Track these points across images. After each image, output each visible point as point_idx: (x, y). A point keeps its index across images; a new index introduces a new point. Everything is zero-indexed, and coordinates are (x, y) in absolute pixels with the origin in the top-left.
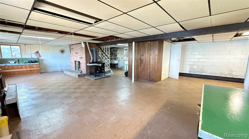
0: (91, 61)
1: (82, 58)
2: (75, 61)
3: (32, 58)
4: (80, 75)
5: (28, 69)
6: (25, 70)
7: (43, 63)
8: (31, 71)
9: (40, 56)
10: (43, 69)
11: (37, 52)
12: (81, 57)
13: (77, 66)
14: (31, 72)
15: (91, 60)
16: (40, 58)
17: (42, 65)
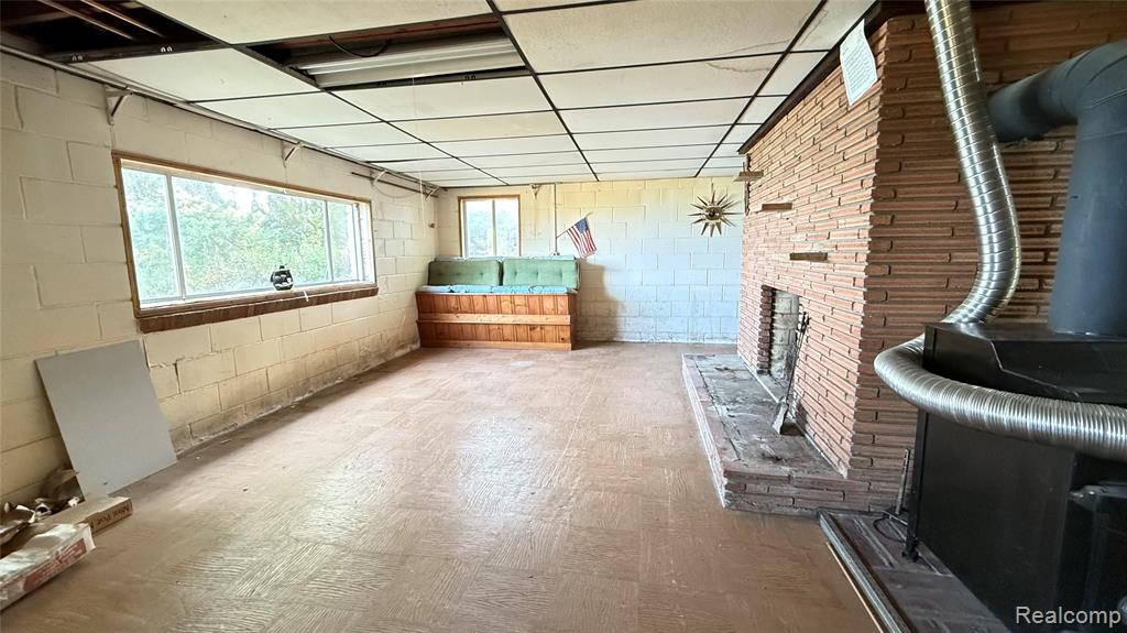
0: (963, 317)
1: (822, 257)
2: (765, 288)
3: (556, 258)
4: (759, 478)
5: (520, 317)
6: (509, 319)
7: (603, 288)
8: (533, 327)
9: (591, 248)
10: (598, 319)
11: (583, 225)
12: (816, 249)
13: (778, 338)
14: (536, 334)
15: (966, 292)
16: (592, 259)
17: (596, 301)
